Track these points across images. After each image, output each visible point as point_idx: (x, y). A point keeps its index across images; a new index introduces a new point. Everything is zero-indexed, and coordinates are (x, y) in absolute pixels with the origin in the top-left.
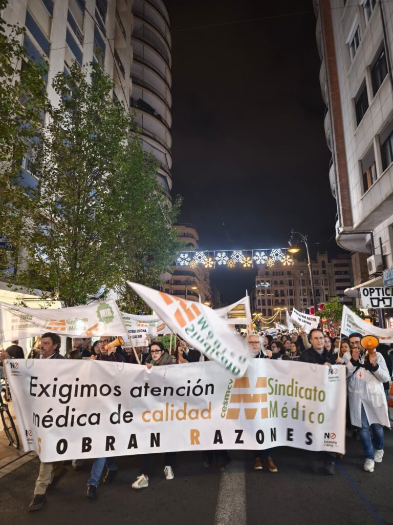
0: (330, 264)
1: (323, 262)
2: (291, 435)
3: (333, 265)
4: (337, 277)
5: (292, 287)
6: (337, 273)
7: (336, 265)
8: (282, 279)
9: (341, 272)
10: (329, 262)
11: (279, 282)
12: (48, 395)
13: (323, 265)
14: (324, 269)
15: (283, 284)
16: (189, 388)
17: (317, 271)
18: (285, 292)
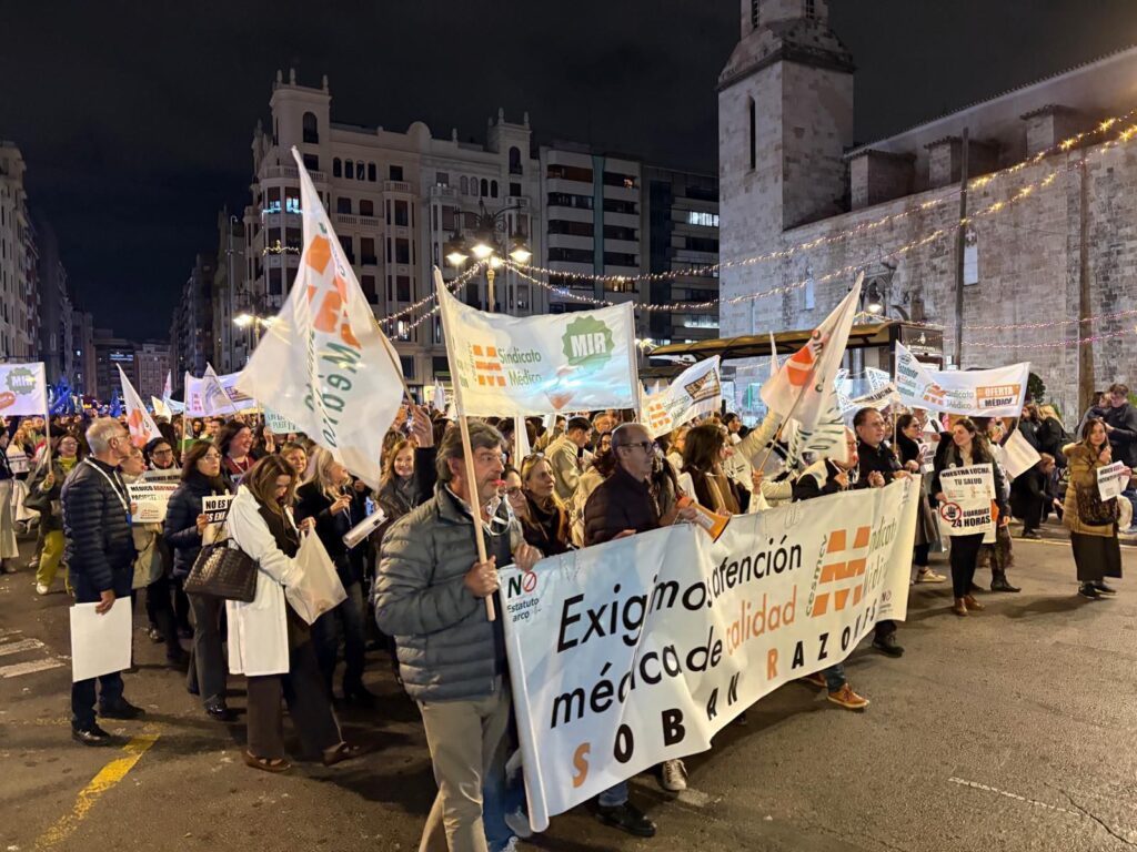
0: (535, 163)
1: (515, 153)
3: (545, 169)
4: (557, 213)
5: (406, 233)
6: (554, 199)
7: (554, 170)
8: (367, 196)
9: (569, 196)
10: (534, 155)
11: (355, 207)
12: (601, 633)
13: (515, 166)
14: (516, 179)
15: (371, 214)
17: (494, 184)
18: (379, 250)
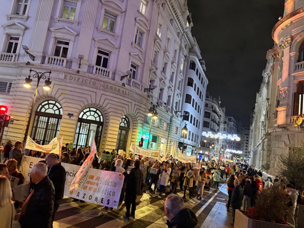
2: (103, 201)
16: (73, 173)
